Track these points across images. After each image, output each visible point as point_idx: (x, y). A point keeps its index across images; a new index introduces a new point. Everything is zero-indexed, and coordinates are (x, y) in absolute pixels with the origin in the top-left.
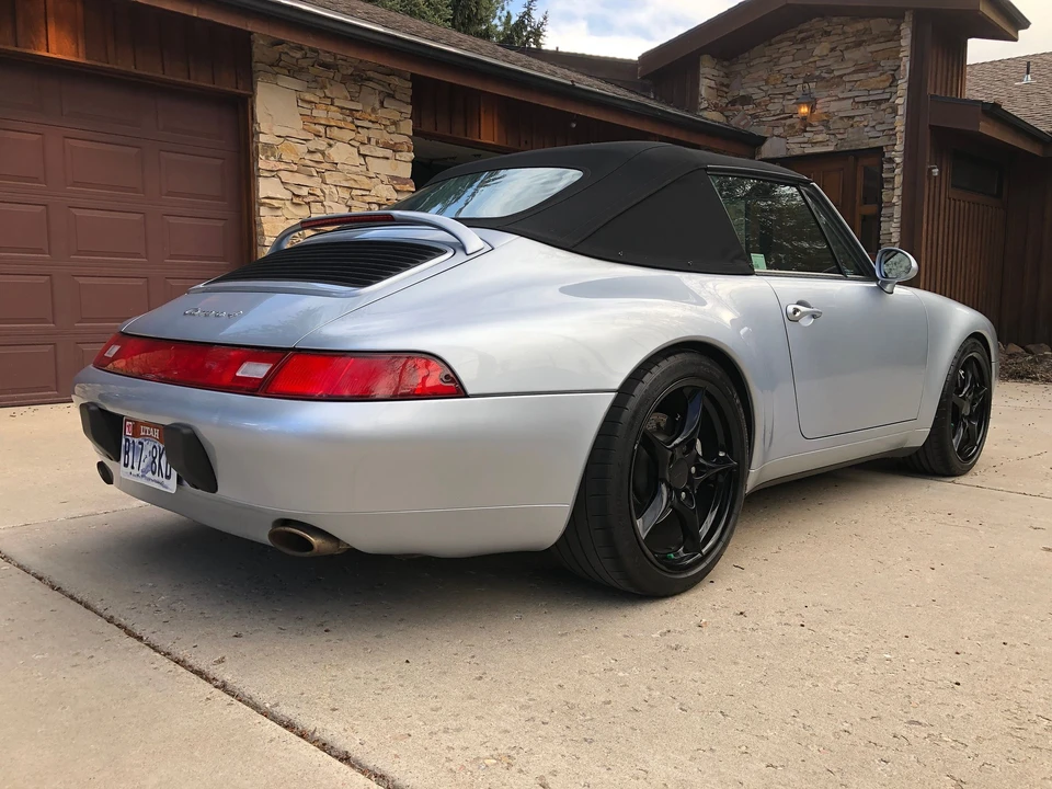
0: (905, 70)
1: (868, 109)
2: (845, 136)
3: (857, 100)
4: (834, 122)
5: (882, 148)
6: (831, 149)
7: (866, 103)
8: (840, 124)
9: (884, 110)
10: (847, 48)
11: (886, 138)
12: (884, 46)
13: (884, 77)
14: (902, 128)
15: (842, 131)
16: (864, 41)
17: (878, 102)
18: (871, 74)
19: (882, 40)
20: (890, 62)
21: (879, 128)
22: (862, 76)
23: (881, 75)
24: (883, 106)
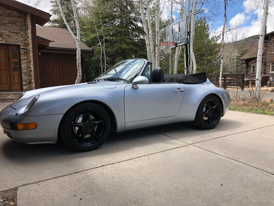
0: (29, 28)
1: (13, 34)
2: (8, 40)
3: (11, 31)
4: (4, 35)
5: (19, 45)
6: (4, 43)
7: (13, 32)
8: (6, 36)
9: (19, 35)
10: (6, 16)
11: (21, 43)
12: (17, 19)
13: (18, 27)
14: (31, 42)
15: (7, 38)
16: (11, 16)
17: (17, 33)
18: (14, 25)
19: (16, 17)
20: (19, 24)
21: (18, 40)
22: (11, 25)
23: (17, 26)
24: (18, 34)
